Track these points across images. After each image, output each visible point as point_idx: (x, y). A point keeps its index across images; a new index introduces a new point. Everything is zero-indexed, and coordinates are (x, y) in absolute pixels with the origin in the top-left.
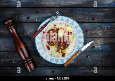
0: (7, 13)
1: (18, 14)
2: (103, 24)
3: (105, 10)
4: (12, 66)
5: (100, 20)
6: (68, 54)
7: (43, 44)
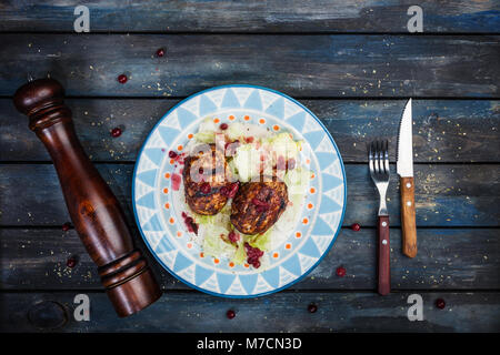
0: (33, 56)
1: (80, 62)
2: (447, 107)
3: (455, 42)
4: (52, 291)
5: (434, 86)
6: (276, 255)
7: (167, 206)
